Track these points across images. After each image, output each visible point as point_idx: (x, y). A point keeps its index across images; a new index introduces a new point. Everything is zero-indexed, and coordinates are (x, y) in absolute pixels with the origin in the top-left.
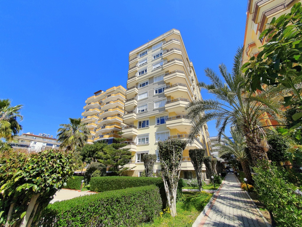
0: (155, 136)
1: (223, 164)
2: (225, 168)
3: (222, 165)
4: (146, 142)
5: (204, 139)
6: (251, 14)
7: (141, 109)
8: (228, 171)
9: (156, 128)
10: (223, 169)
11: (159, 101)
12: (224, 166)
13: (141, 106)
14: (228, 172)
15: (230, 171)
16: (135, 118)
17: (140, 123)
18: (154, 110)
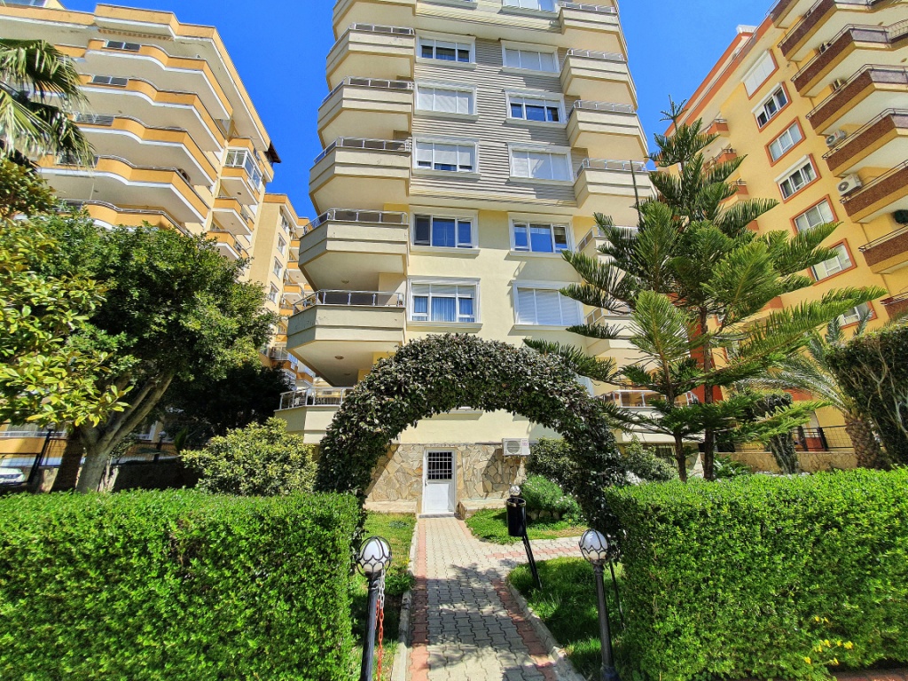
0: (508, 298)
4: (458, 315)
6: (777, 27)
7: (436, 157)
9: (516, 264)
11: (533, 154)
13: (440, 147)
17: (423, 222)
18: (509, 183)
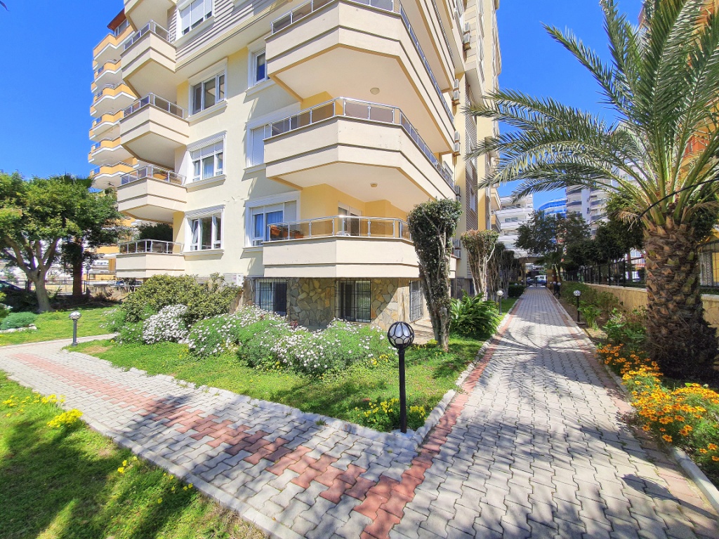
1: (521, 262)
2: (523, 272)
3: (520, 265)
4: (216, 170)
5: (471, 175)
7: (192, 18)
8: (532, 282)
9: (251, 104)
10: (520, 275)
12: (523, 269)
13: (194, 5)
14: (530, 283)
15: (536, 282)
16: (173, 67)
17: (197, 90)
